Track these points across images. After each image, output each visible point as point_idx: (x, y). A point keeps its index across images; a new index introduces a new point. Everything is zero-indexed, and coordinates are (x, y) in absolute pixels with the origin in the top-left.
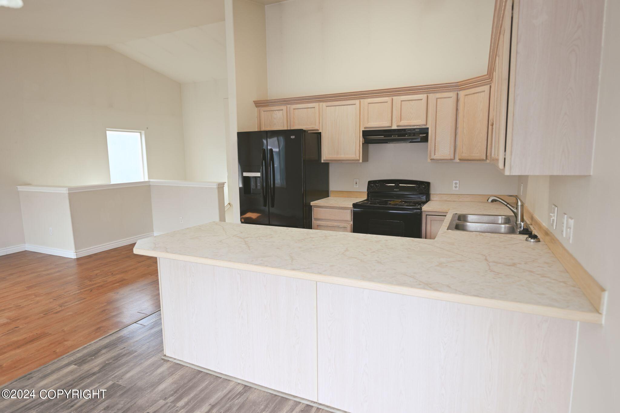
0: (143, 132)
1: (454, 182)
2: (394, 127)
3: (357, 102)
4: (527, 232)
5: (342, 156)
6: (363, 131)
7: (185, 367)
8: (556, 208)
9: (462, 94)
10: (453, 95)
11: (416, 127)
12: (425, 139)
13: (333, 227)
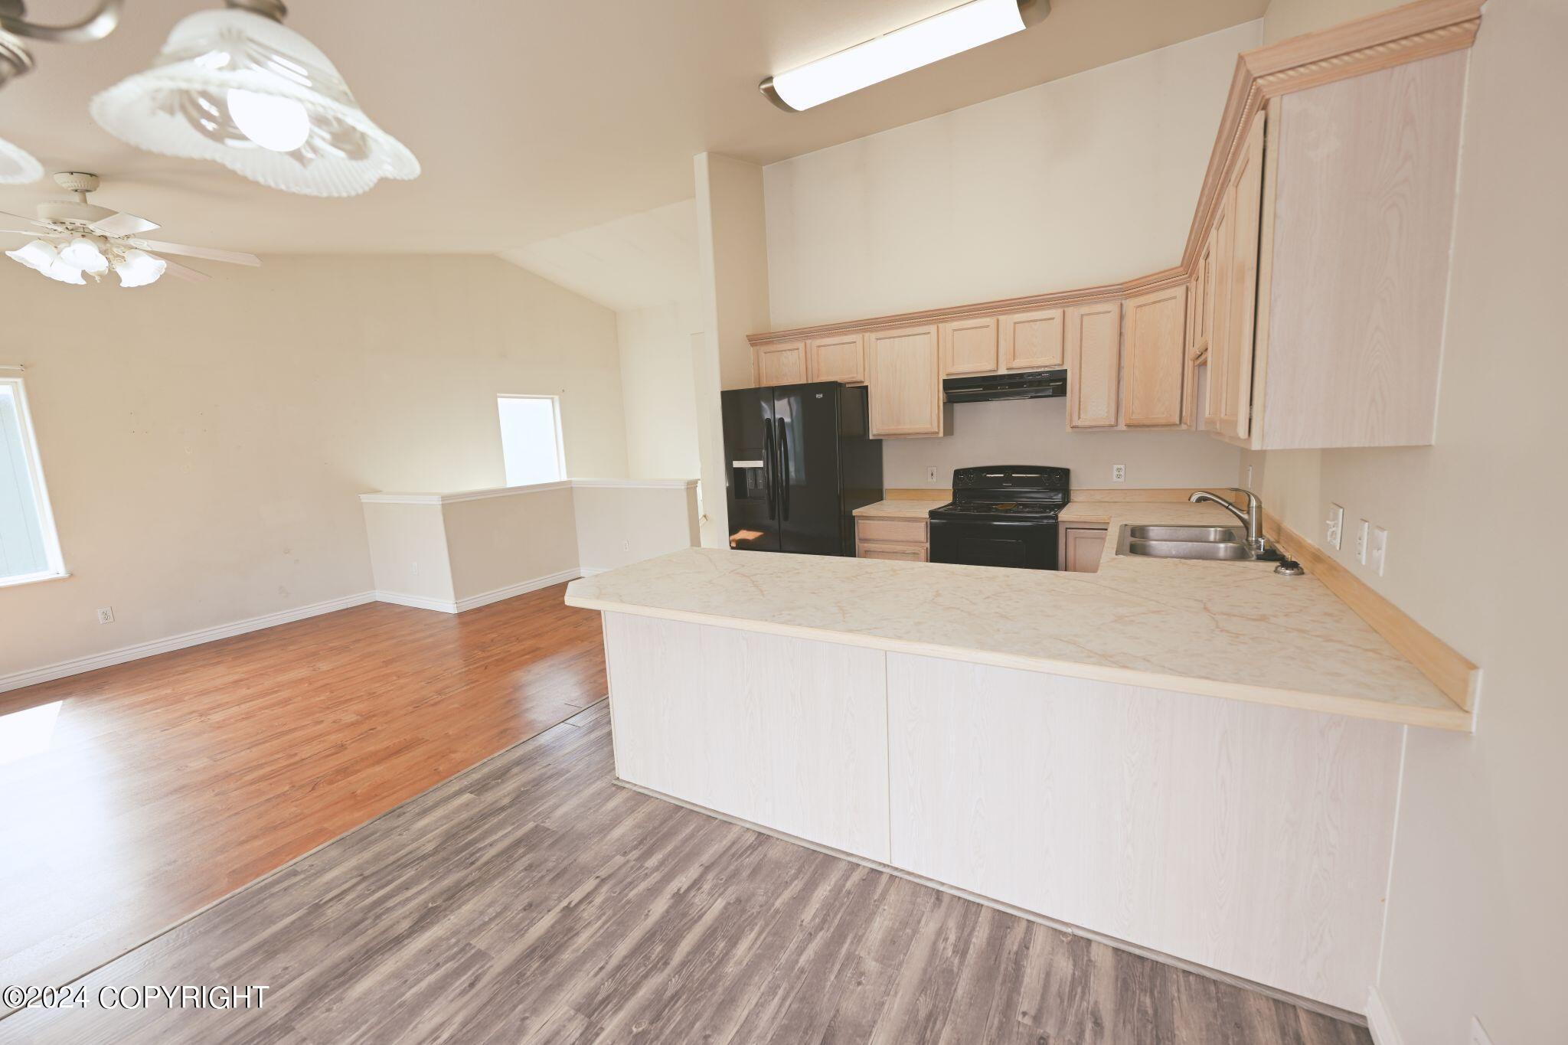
0: (556, 398)
1: (1116, 467)
2: (1003, 371)
3: (933, 328)
4: (1270, 555)
5: (907, 427)
6: (944, 380)
7: (652, 799)
8: (1341, 510)
9: (1130, 304)
10: (1112, 307)
11: (1042, 370)
12: (1061, 391)
13: (894, 552)
